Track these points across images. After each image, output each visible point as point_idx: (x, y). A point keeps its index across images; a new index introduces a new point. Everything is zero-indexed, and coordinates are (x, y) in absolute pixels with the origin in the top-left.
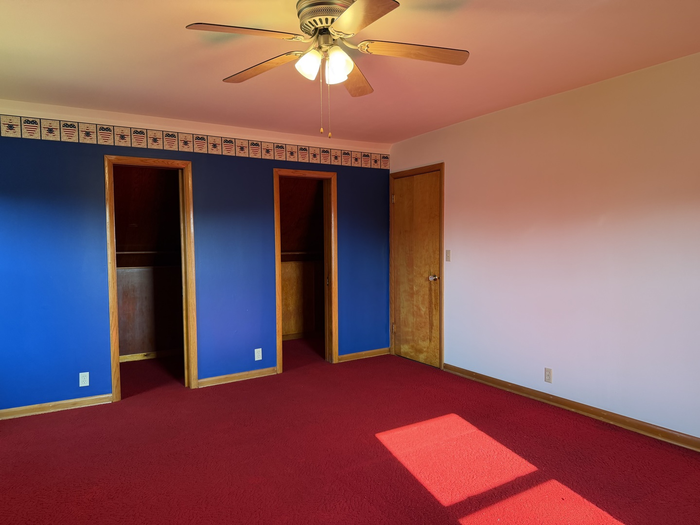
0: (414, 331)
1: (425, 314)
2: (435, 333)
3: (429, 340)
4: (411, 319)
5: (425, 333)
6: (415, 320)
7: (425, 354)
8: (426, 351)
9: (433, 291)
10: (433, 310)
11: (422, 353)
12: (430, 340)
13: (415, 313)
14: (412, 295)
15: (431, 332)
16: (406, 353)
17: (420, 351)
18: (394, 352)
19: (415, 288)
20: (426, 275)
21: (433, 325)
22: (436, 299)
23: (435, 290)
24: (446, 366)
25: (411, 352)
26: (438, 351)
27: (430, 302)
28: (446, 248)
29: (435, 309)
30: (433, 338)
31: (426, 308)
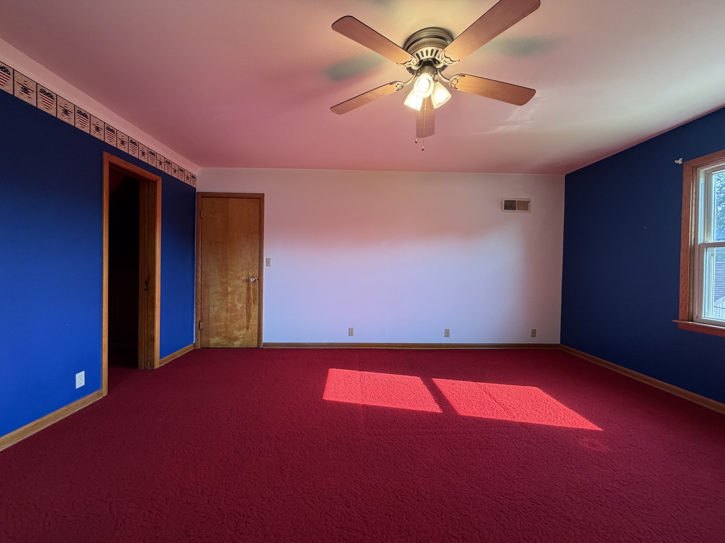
0: (228, 323)
1: (241, 308)
2: (254, 322)
3: (245, 329)
4: (224, 315)
5: (241, 324)
6: (229, 314)
7: (241, 340)
8: (242, 338)
9: (252, 290)
10: (251, 304)
11: (237, 340)
12: (247, 328)
13: (229, 309)
14: (226, 294)
15: (248, 321)
16: (216, 344)
17: (236, 339)
18: (200, 346)
19: (230, 289)
20: (244, 278)
21: (251, 316)
22: (255, 295)
23: (253, 289)
24: (265, 344)
25: (223, 342)
26: (257, 335)
27: (248, 299)
28: (266, 256)
29: (254, 303)
30: (250, 326)
31: (243, 303)
